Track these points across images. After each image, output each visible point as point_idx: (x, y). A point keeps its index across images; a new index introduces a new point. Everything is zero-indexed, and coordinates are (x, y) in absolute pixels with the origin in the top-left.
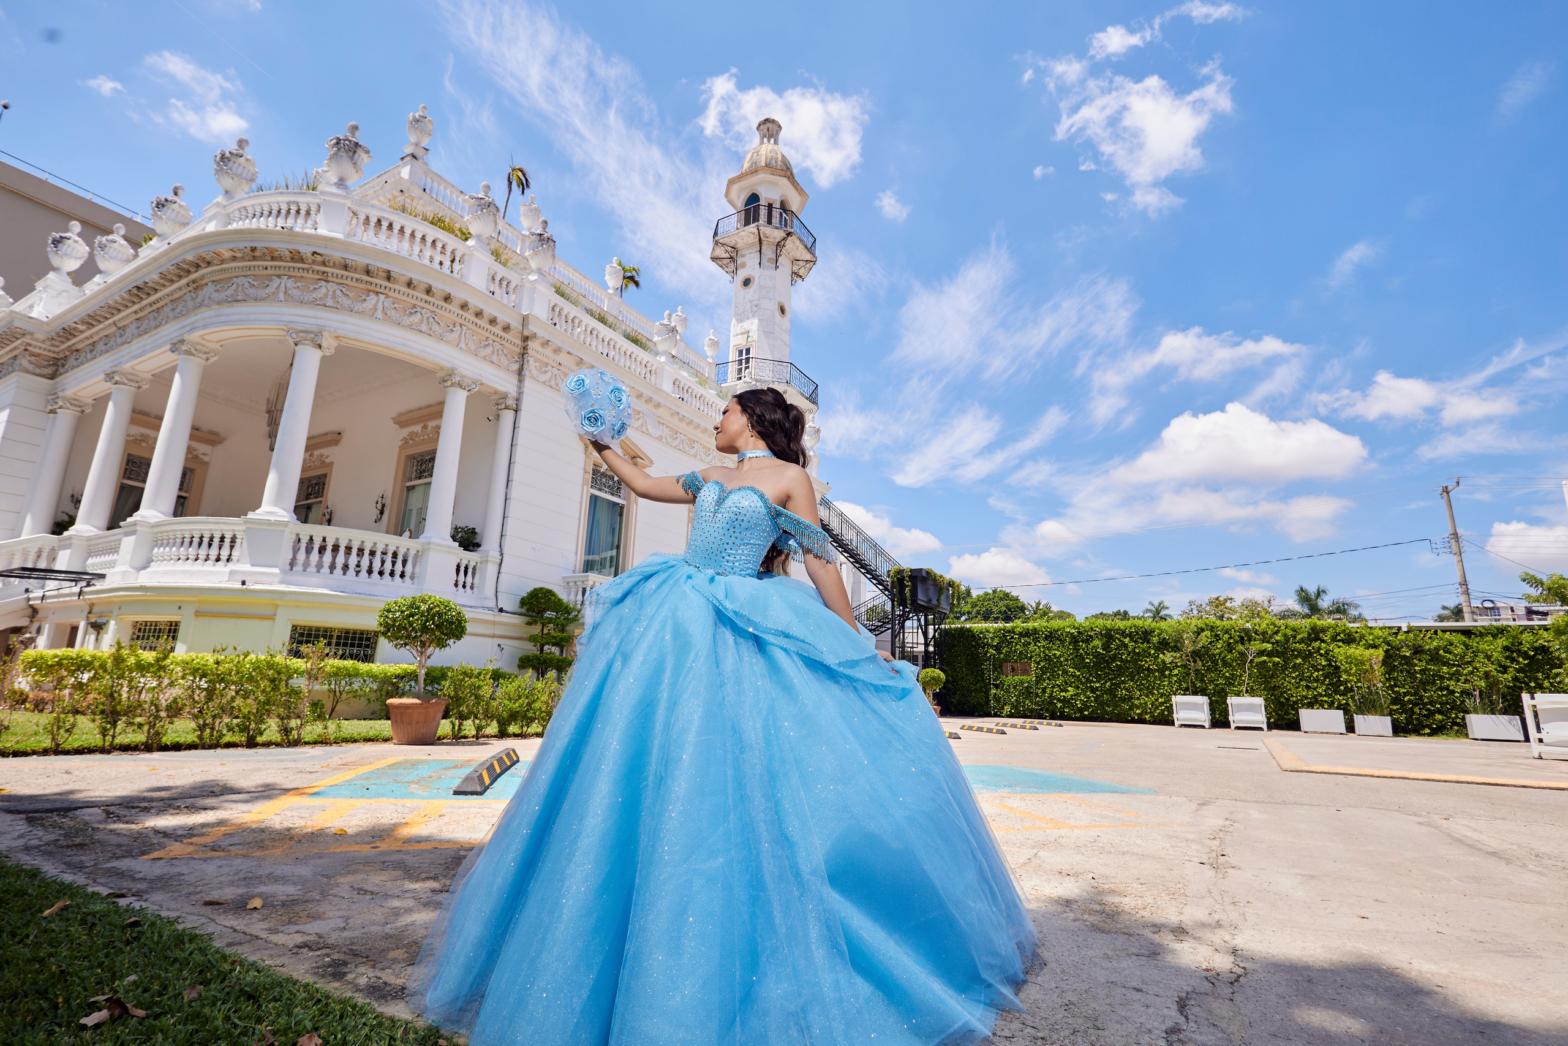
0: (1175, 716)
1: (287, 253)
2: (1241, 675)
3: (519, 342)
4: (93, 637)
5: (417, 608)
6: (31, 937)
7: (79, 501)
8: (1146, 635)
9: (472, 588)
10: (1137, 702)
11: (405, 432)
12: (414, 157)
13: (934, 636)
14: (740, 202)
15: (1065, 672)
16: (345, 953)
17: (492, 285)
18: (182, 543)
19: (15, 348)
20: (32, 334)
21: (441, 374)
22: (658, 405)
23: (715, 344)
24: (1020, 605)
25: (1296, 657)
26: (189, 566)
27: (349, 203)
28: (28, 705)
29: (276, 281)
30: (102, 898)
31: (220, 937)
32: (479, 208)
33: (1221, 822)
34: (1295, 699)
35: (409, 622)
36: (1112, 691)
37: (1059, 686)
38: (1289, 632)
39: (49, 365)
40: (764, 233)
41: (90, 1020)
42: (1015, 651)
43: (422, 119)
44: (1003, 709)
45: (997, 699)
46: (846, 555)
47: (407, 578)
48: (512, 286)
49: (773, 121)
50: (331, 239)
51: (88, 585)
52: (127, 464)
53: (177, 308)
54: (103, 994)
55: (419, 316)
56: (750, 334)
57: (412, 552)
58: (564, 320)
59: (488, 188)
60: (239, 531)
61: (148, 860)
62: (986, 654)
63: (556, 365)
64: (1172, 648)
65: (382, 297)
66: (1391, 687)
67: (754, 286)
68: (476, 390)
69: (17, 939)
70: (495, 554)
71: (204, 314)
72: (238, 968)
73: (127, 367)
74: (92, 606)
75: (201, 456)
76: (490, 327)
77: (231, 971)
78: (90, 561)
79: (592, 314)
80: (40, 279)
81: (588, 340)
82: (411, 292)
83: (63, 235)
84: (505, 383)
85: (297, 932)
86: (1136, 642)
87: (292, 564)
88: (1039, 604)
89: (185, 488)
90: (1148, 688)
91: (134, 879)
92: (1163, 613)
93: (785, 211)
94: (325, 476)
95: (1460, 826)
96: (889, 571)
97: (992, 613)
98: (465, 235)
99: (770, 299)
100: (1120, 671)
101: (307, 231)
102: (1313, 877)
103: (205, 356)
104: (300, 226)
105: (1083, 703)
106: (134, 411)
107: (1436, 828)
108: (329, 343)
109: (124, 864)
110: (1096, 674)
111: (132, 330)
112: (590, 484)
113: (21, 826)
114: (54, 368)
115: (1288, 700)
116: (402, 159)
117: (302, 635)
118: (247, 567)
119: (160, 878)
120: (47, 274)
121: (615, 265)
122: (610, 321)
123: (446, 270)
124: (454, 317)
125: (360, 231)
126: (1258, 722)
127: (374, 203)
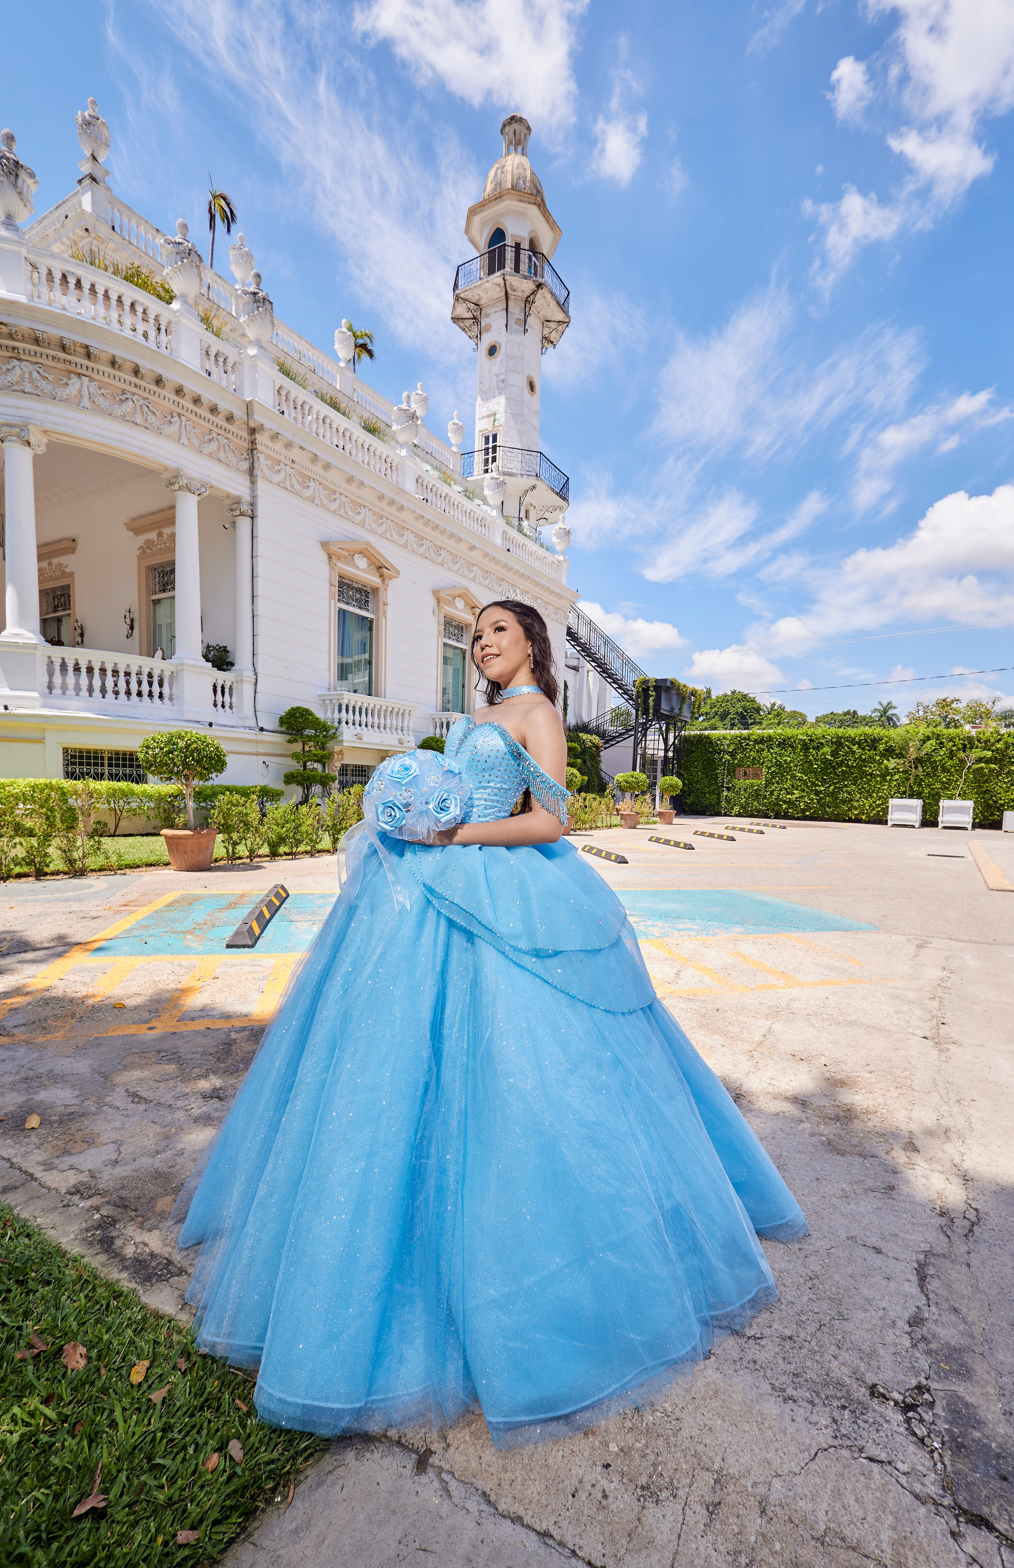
0: (889, 817)
2: (957, 780)
3: (245, 435)
5: (174, 744)
8: (873, 743)
9: (231, 707)
10: (856, 804)
11: (141, 539)
12: (94, 179)
13: (674, 742)
14: (483, 240)
15: (793, 776)
16: (115, 1203)
17: (207, 362)
21: (166, 476)
22: (401, 508)
23: (459, 429)
24: (756, 706)
25: (1012, 764)
27: (24, 253)
32: (179, 257)
33: (938, 973)
34: (1002, 802)
35: (170, 759)
36: (834, 795)
37: (785, 789)
38: (1011, 740)
40: (511, 285)
42: (749, 757)
43: (93, 121)
44: (732, 808)
45: (728, 801)
46: (594, 664)
47: (166, 699)
48: (230, 362)
49: (520, 120)
50: (13, 303)
55: (131, 404)
56: (497, 417)
57: (167, 674)
58: (292, 407)
59: (184, 227)
62: (721, 760)
63: (289, 463)
64: (897, 755)
65: (85, 380)
67: (500, 355)
68: (206, 494)
70: (249, 674)
72: (10, 1230)
76: (211, 417)
79: (323, 399)
81: (321, 431)
82: (117, 373)
84: (236, 485)
85: (71, 1168)
86: (863, 749)
87: (50, 687)
88: (772, 704)
90: (868, 792)
92: (890, 714)
93: (535, 253)
94: (68, 586)
96: (635, 681)
97: (728, 713)
98: (168, 298)
99: (518, 373)
100: (844, 776)
105: (806, 805)
108: (38, 439)
110: (822, 778)
112: (337, 597)
115: (996, 802)
116: (80, 182)
117: (73, 757)
118: (6, 691)
121: (345, 330)
122: (343, 405)
123: (152, 344)
124: (170, 405)
125: (44, 289)
126: (964, 823)
127: (57, 248)
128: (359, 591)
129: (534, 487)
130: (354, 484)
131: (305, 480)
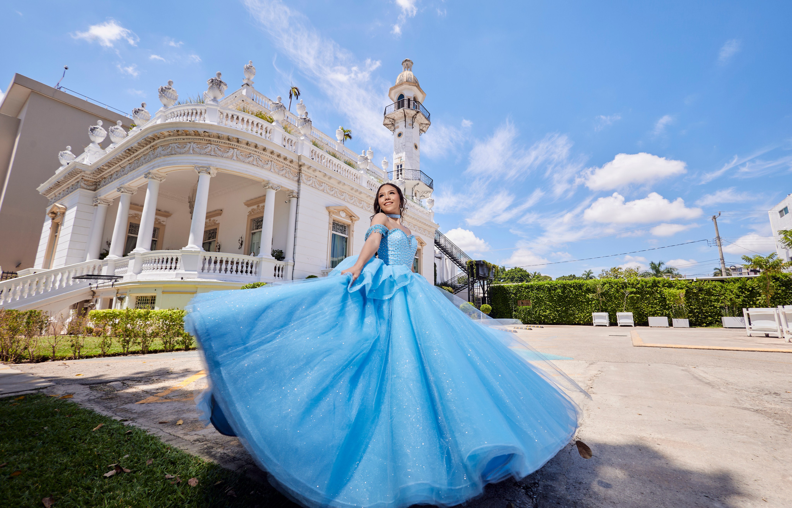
0: (593, 321)
1: (193, 132)
2: (623, 303)
3: (297, 167)
4: (119, 304)
6: (87, 440)
7: (110, 244)
8: (580, 287)
9: (282, 277)
10: (577, 316)
11: (250, 209)
12: (248, 85)
13: (487, 289)
14: (396, 98)
15: (545, 304)
16: (213, 443)
17: (284, 142)
18: (155, 262)
19: (78, 178)
20: (84, 171)
21: (263, 183)
22: (361, 193)
23: (386, 163)
24: (527, 274)
25: (647, 294)
26: (158, 272)
27: (219, 109)
28: (94, 334)
29: (189, 145)
30: (118, 422)
31: (164, 437)
32: (277, 108)
33: (596, 372)
34: (646, 312)
36: (566, 311)
37: (542, 310)
38: (644, 284)
39: (93, 185)
40: (407, 112)
41: (108, 475)
42: (523, 295)
43: (250, 67)
46: (448, 255)
47: (253, 274)
48: (293, 142)
49: (409, 61)
50: (212, 125)
51: (116, 281)
52: (130, 227)
53: (147, 159)
54: (115, 463)
55: (252, 158)
56: (402, 158)
57: (255, 262)
58: (317, 157)
59: (280, 99)
60: (179, 256)
61: (138, 404)
62: (510, 297)
63: (314, 177)
64: (592, 292)
65: (236, 150)
66: (689, 306)
67: (403, 136)
68: (279, 189)
69: (82, 441)
70: (291, 262)
71: (158, 161)
72: (169, 451)
73: (126, 185)
74: (118, 290)
75: (162, 222)
76: (284, 161)
77: (166, 452)
78: (116, 270)
79: (330, 154)
80: (86, 147)
81: (328, 165)
82: (248, 147)
83: (95, 127)
84: (292, 186)
85: (195, 434)
86: (576, 290)
87: (203, 269)
88: (535, 273)
89: (156, 236)
90: (582, 310)
91: (132, 413)
92: (591, 275)
93: (416, 102)
94: (216, 229)
95: (699, 372)
96: (466, 262)
97: (515, 278)
98: (271, 121)
99: (410, 142)
100: (569, 303)
101: (201, 122)
102: (626, 397)
103: (160, 179)
104: (198, 120)
105: (553, 317)
106: (131, 203)
107: (688, 372)
108: (213, 172)
109: (128, 406)
110: (559, 304)
111: (127, 168)
112: (332, 229)
113: (87, 390)
114: (95, 186)
115: (643, 313)
116: (242, 86)
118: (183, 271)
119: (142, 412)
120: (89, 144)
121: (340, 130)
122: (338, 156)
123: (263, 137)
124: (268, 158)
125: (224, 121)
126: (630, 323)
127: (230, 107)
128: (342, 226)
129: (418, 184)
130: (341, 184)
131: (321, 183)
